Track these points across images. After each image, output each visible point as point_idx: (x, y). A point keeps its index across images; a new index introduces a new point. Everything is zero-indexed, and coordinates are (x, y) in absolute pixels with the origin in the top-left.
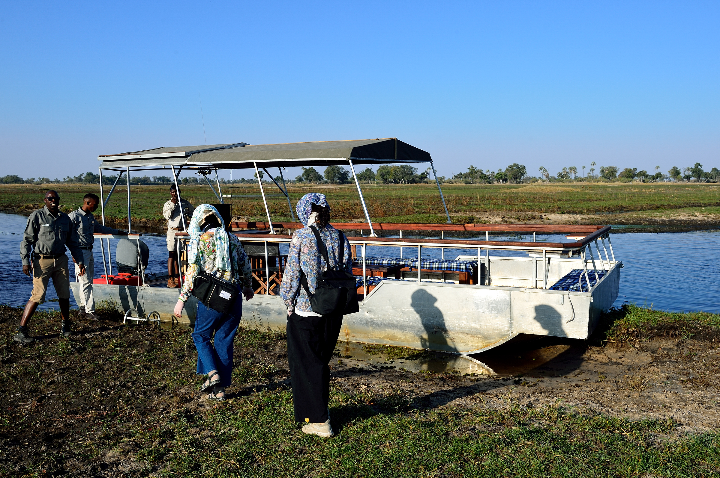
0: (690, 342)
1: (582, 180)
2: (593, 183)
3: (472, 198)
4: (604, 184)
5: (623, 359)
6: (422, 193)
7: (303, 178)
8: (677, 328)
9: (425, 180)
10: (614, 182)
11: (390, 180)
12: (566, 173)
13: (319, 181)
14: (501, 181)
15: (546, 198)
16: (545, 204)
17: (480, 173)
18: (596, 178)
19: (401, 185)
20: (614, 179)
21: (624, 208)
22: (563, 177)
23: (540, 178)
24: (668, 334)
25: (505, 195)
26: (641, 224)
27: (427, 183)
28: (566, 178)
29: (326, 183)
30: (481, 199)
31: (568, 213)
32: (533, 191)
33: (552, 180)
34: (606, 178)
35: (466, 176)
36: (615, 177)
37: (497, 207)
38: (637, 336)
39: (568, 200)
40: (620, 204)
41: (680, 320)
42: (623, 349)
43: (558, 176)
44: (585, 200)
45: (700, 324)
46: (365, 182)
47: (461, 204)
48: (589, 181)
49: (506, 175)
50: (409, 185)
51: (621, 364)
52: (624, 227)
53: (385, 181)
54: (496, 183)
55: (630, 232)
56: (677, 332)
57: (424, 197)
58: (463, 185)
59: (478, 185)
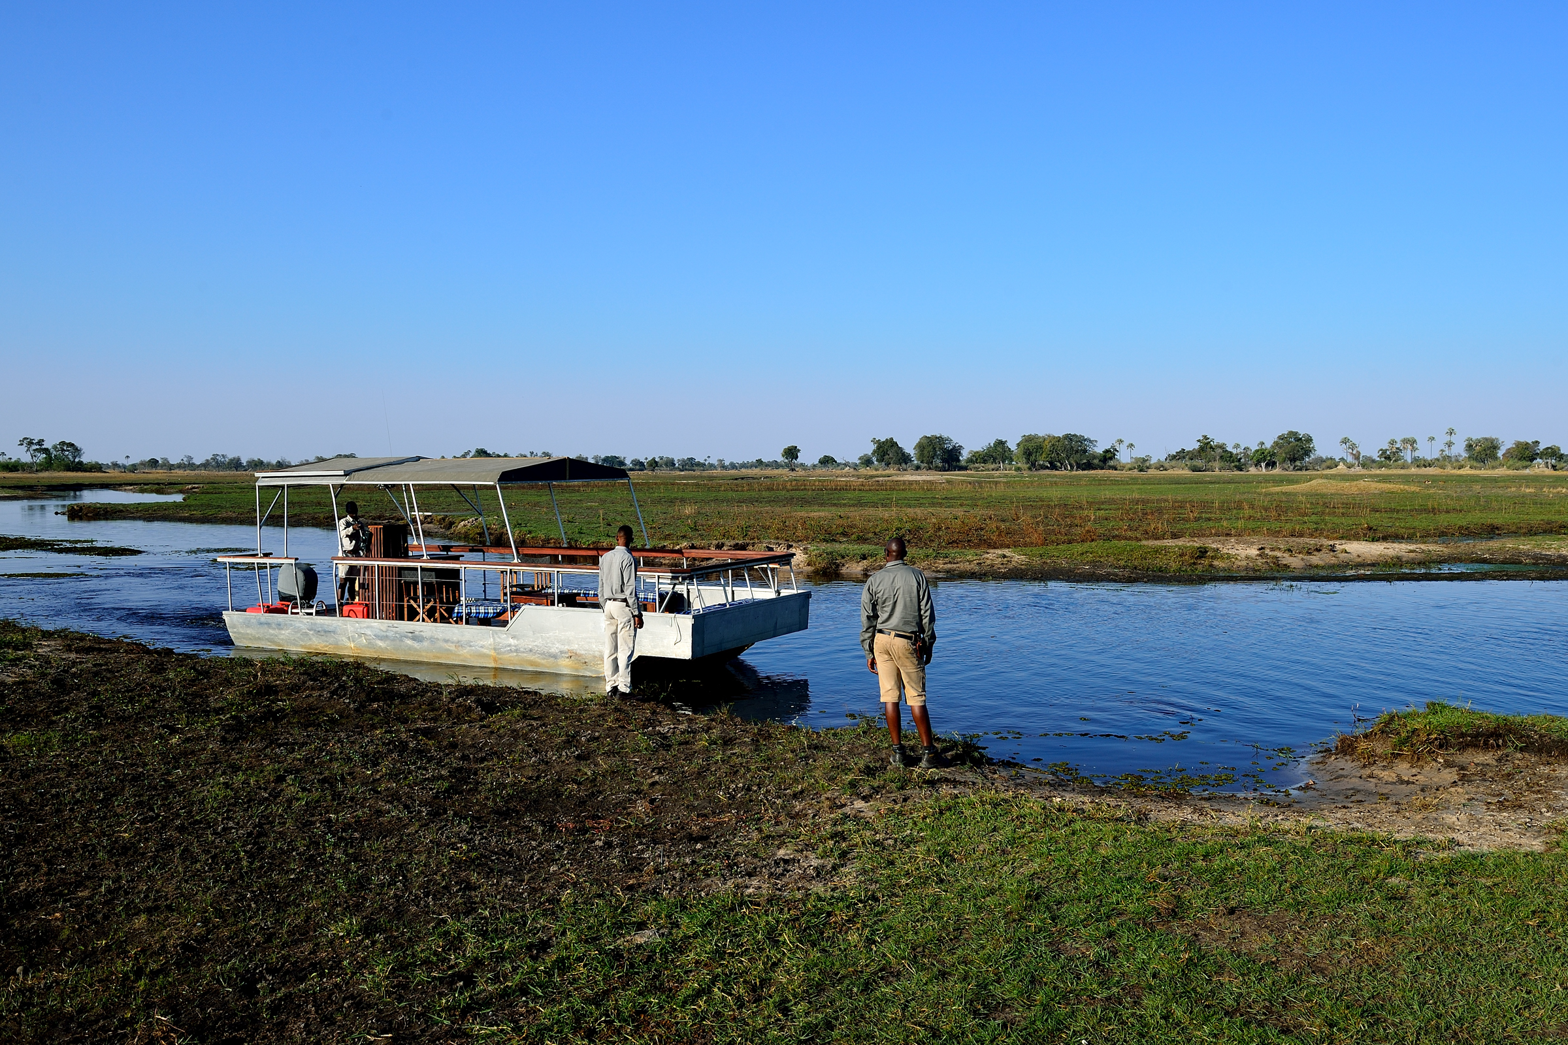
0: (1519, 755)
1: (1428, 464)
2: (1450, 471)
3: (1205, 505)
4: (1473, 472)
5: (1418, 777)
6: (1107, 493)
7: (874, 459)
8: (1499, 736)
9: (1111, 463)
10: (1493, 468)
11: (1041, 463)
12: (1394, 450)
13: (904, 465)
14: (1263, 465)
15: (1350, 506)
16: (1343, 520)
17: (1220, 450)
18: (1457, 461)
19: (1064, 472)
20: (1494, 463)
21: (1497, 528)
22: (1388, 458)
23: (1342, 459)
24: (1486, 743)
25: (1269, 498)
26: (1521, 562)
27: (1116, 469)
28: (1395, 461)
29: (918, 468)
30: (1221, 508)
31: (1385, 539)
32: (1325, 491)
33: (1367, 463)
34: (1476, 459)
35: (1193, 455)
36: (1496, 458)
37: (1251, 524)
38: (1441, 746)
39: (1392, 510)
40: (1489, 521)
41: (1506, 724)
42: (1419, 763)
43: (1380, 457)
44: (1425, 510)
45: (1536, 731)
46: (993, 466)
47: (1183, 519)
48: (1443, 467)
49: (1274, 454)
50: (1080, 472)
51: (1413, 783)
52: (1486, 567)
53: (1033, 465)
54: (1253, 470)
55: (1494, 578)
56: (1501, 741)
57: (1112, 501)
58: (1187, 472)
59: (1217, 472)
